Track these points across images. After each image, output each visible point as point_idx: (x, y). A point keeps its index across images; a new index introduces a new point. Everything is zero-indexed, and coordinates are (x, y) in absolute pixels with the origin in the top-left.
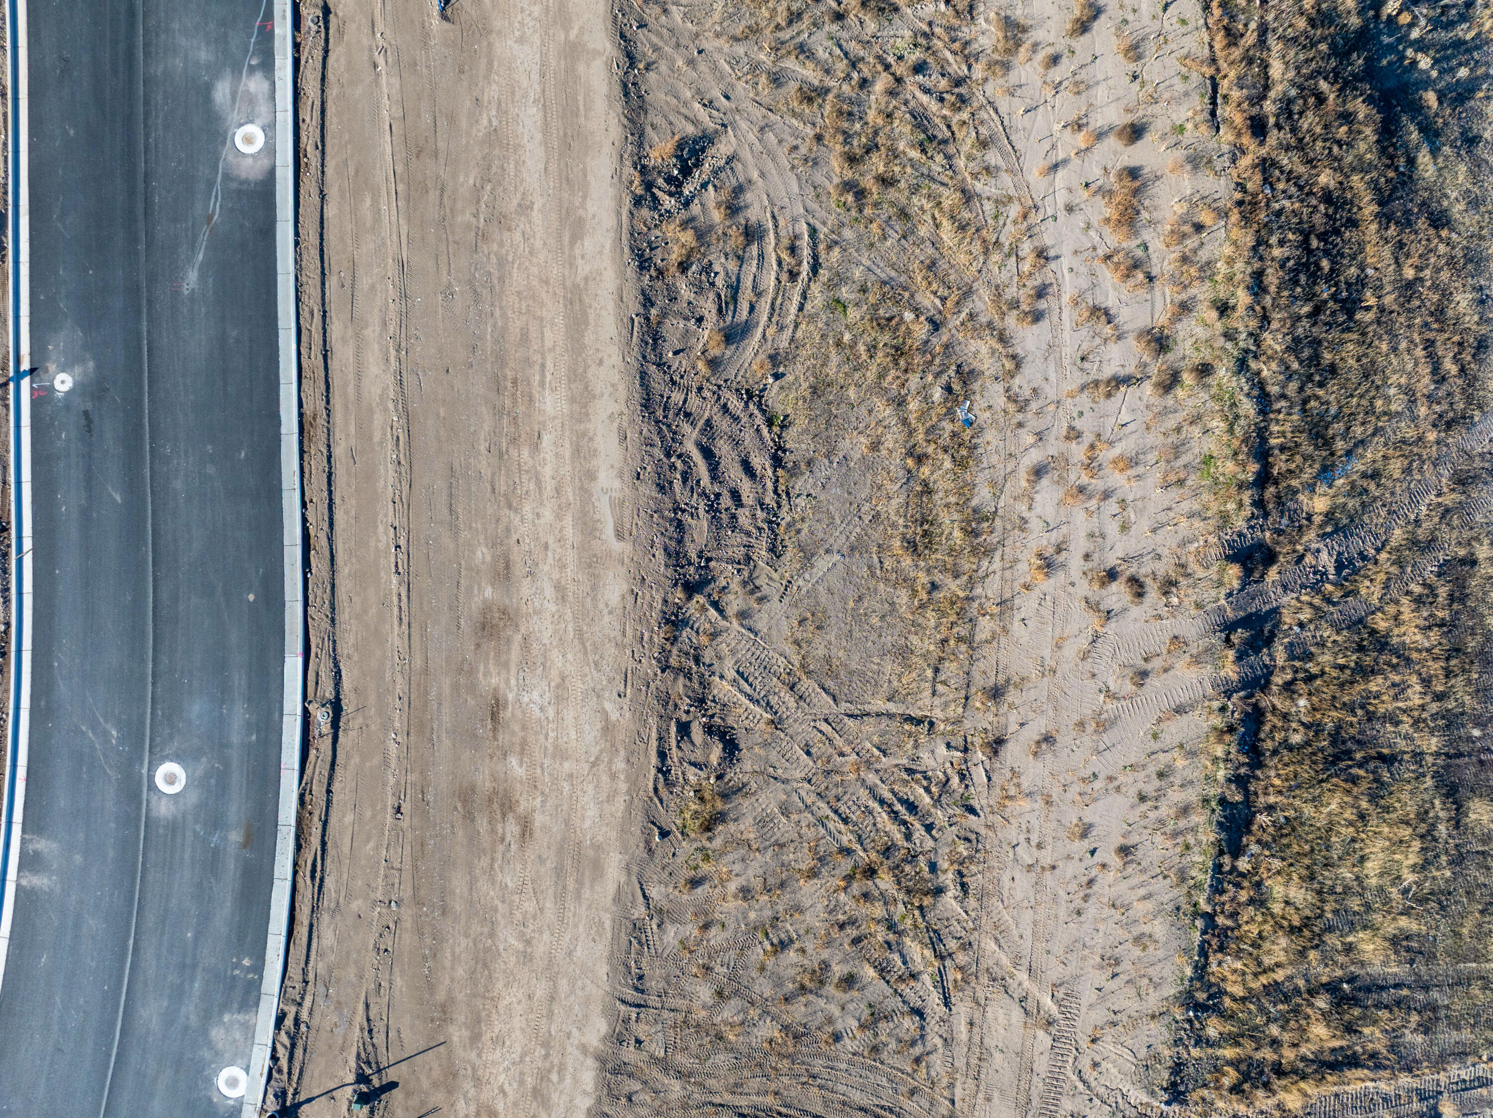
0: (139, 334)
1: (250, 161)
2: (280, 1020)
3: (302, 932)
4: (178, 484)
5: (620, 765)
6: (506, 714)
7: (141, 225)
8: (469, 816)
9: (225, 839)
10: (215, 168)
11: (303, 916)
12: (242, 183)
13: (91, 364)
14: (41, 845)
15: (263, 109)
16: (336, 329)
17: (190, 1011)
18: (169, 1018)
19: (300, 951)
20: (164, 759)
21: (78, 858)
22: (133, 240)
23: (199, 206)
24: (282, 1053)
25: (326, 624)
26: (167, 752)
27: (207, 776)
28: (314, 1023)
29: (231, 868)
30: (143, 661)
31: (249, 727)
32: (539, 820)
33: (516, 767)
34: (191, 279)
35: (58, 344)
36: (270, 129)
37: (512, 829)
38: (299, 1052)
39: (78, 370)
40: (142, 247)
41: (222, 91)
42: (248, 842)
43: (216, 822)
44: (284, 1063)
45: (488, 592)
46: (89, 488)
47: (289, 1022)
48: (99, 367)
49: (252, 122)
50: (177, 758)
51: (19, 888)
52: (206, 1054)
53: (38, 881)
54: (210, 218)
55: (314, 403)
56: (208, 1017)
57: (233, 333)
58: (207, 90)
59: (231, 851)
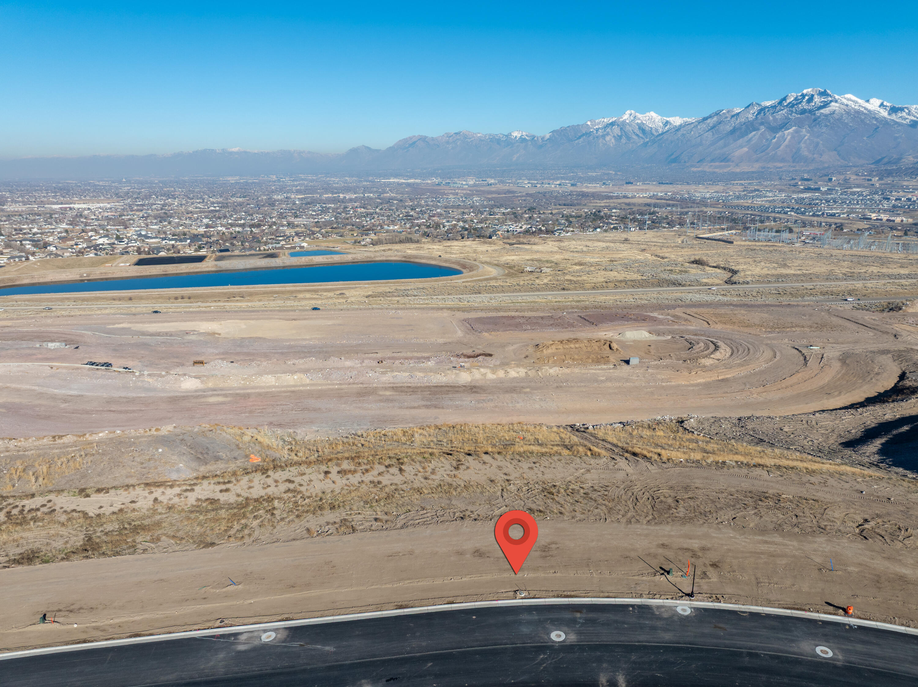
0: (352, 664)
1: (279, 636)
2: (650, 598)
3: (611, 595)
4: (424, 644)
7: (297, 669)
8: (551, 556)
9: (580, 618)
10: (278, 646)
12: (288, 636)
13: (363, 681)
14: (603, 680)
15: (256, 634)
16: (360, 604)
17: (659, 624)
18: (666, 630)
19: (620, 595)
20: (550, 639)
22: (304, 671)
23: (295, 650)
24: (664, 597)
25: (484, 596)
26: (546, 637)
27: (554, 625)
28: (647, 590)
29: (591, 615)
30: (506, 649)
31: (531, 614)
34: (329, 648)
36: (265, 631)
38: (662, 593)
40: (309, 667)
41: (241, 648)
42: (579, 613)
43: (573, 621)
44: (669, 597)
45: (468, 556)
46: (425, 676)
47: (651, 596)
48: (365, 678)
49: (260, 637)
50: (548, 634)
52: (676, 618)
53: (621, 679)
54: (301, 645)
55: (391, 606)
56: (659, 619)
57: (357, 633)
58: (240, 652)
59: (584, 616)
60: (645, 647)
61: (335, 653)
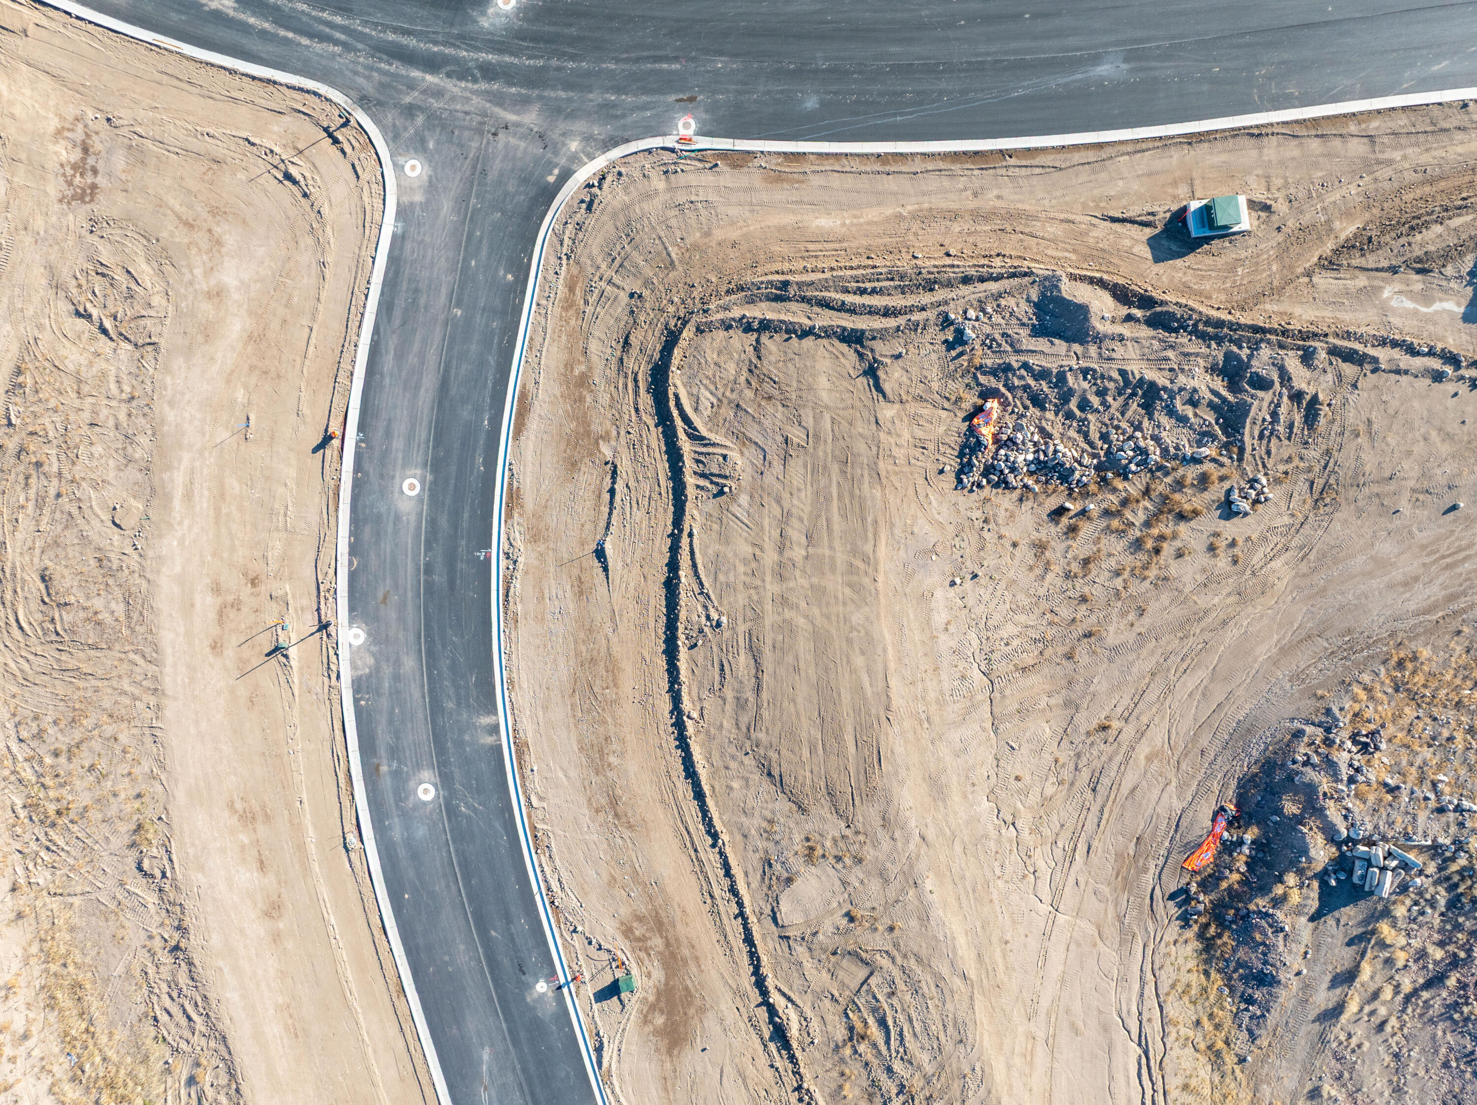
0: (506, 1020)
2: (338, 677)
3: (338, 725)
4: (462, 947)
5: (191, 851)
6: (255, 865)
7: (522, 1078)
8: (263, 808)
9: (389, 766)
11: (338, 733)
13: (529, 1000)
14: (489, 740)
16: (401, 1044)
17: (387, 670)
18: (398, 663)
19: (337, 715)
20: (432, 801)
21: (467, 738)
22: (524, 1070)
23: (494, 1094)
24: (333, 659)
25: (364, 890)
26: (430, 806)
27: (407, 797)
28: (320, 678)
29: (382, 751)
30: (456, 851)
31: (390, 828)
32: (226, 814)
33: (244, 839)
34: (486, 1055)
35: (552, 1006)
37: (239, 806)
38: (325, 661)
39: (535, 995)
40: (518, 1067)
42: (377, 767)
43: (396, 774)
44: (331, 652)
45: (281, 925)
46: (511, 935)
47: (334, 676)
48: (524, 999)
50: (425, 804)
51: (495, 713)
52: (373, 649)
53: (486, 720)
54: (486, 1089)
55: (401, 1004)
56: (377, 669)
57: (455, 1031)
59: (385, 761)
60: (431, 691)
61: (492, 1046)
